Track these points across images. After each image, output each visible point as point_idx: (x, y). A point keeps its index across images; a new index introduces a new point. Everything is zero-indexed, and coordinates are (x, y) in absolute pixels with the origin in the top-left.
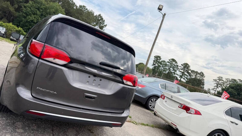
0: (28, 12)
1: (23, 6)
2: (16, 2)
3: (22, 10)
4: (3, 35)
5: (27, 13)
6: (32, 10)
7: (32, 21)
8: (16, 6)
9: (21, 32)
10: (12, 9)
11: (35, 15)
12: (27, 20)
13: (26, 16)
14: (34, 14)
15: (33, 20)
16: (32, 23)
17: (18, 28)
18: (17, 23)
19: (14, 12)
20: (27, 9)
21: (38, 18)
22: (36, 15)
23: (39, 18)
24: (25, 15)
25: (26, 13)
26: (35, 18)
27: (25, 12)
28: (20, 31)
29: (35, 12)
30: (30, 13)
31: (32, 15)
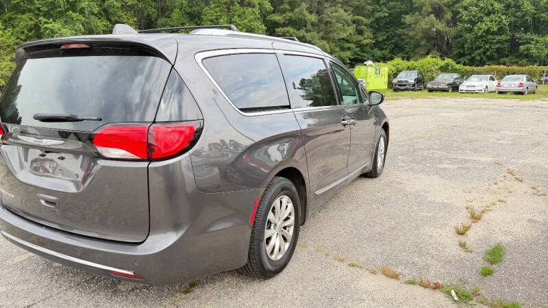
0: (474, 16)
1: (460, 10)
2: (446, 8)
3: (461, 17)
4: (414, 85)
5: (473, 19)
6: (482, 8)
7: (488, 32)
8: (449, 16)
9: (450, 68)
10: (440, 26)
11: (492, 16)
12: (476, 34)
13: (471, 27)
14: (488, 14)
15: (489, 29)
16: (490, 37)
17: (444, 60)
18: (458, 51)
19: (447, 29)
20: (471, 11)
21: (499, 17)
22: (494, 13)
23: (503, 17)
24: (469, 25)
25: (470, 22)
26: (491, 21)
27: (466, 19)
28: (448, 65)
29: (490, 8)
30: (479, 15)
31: (485, 19)
